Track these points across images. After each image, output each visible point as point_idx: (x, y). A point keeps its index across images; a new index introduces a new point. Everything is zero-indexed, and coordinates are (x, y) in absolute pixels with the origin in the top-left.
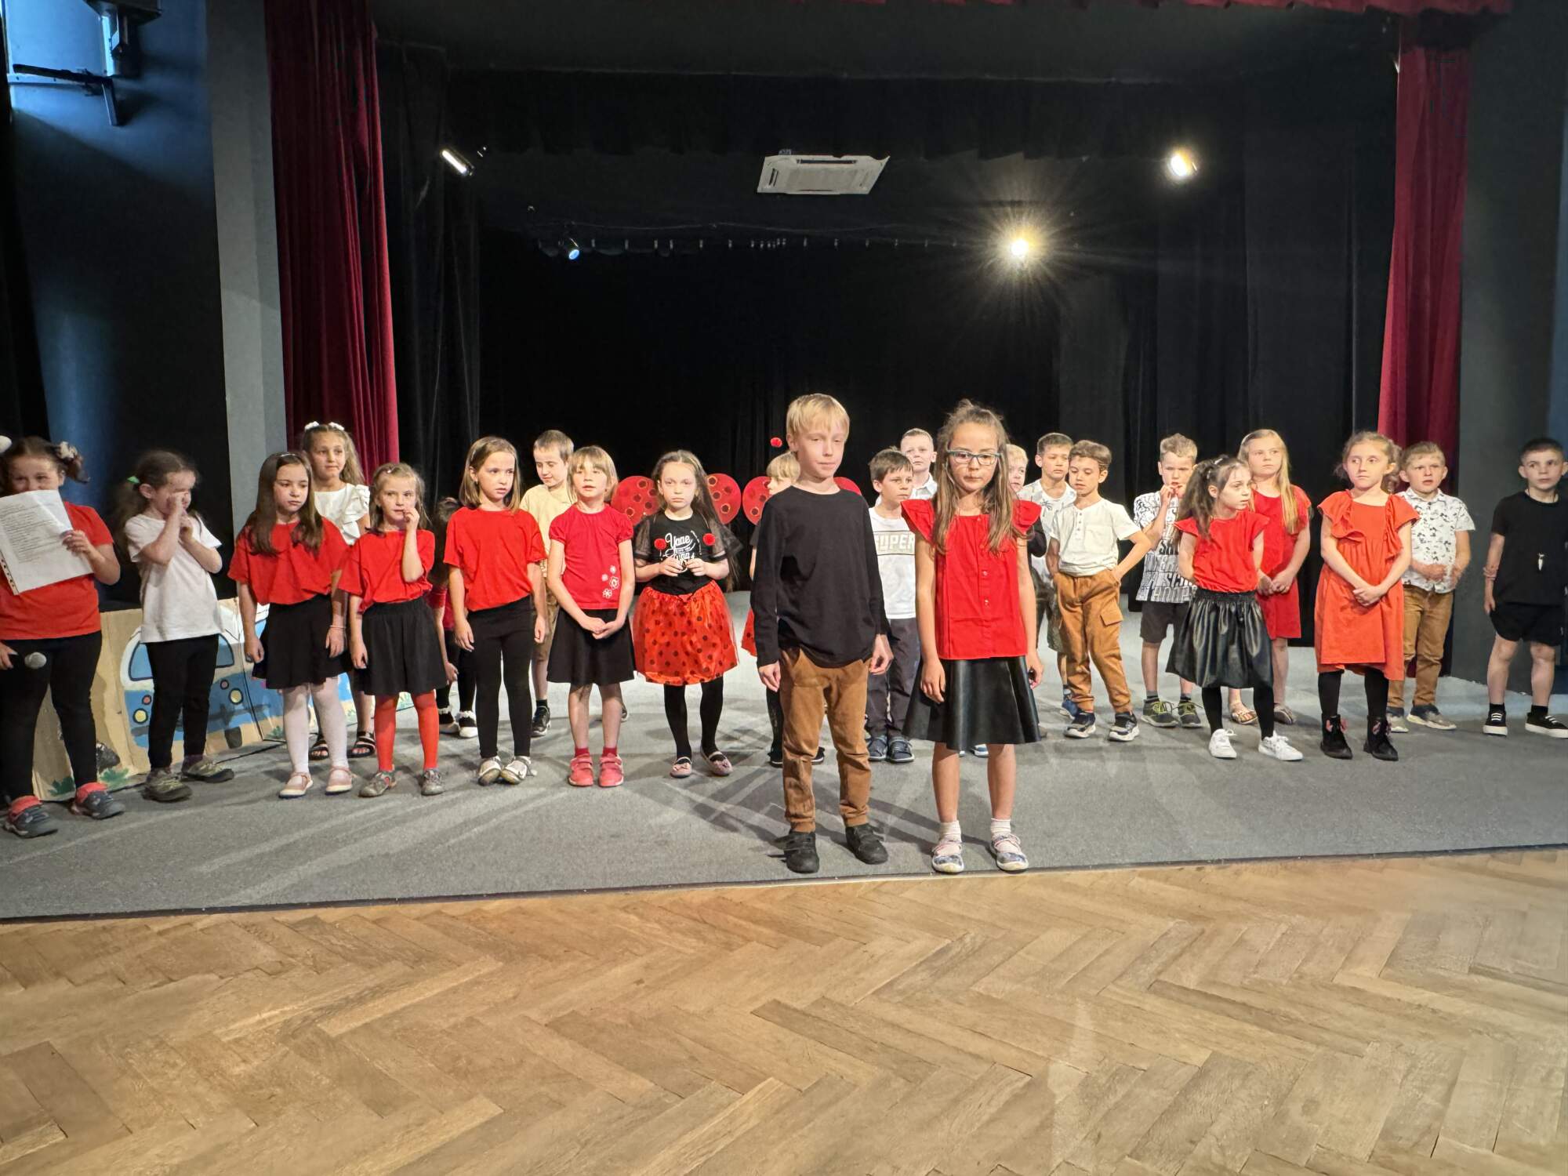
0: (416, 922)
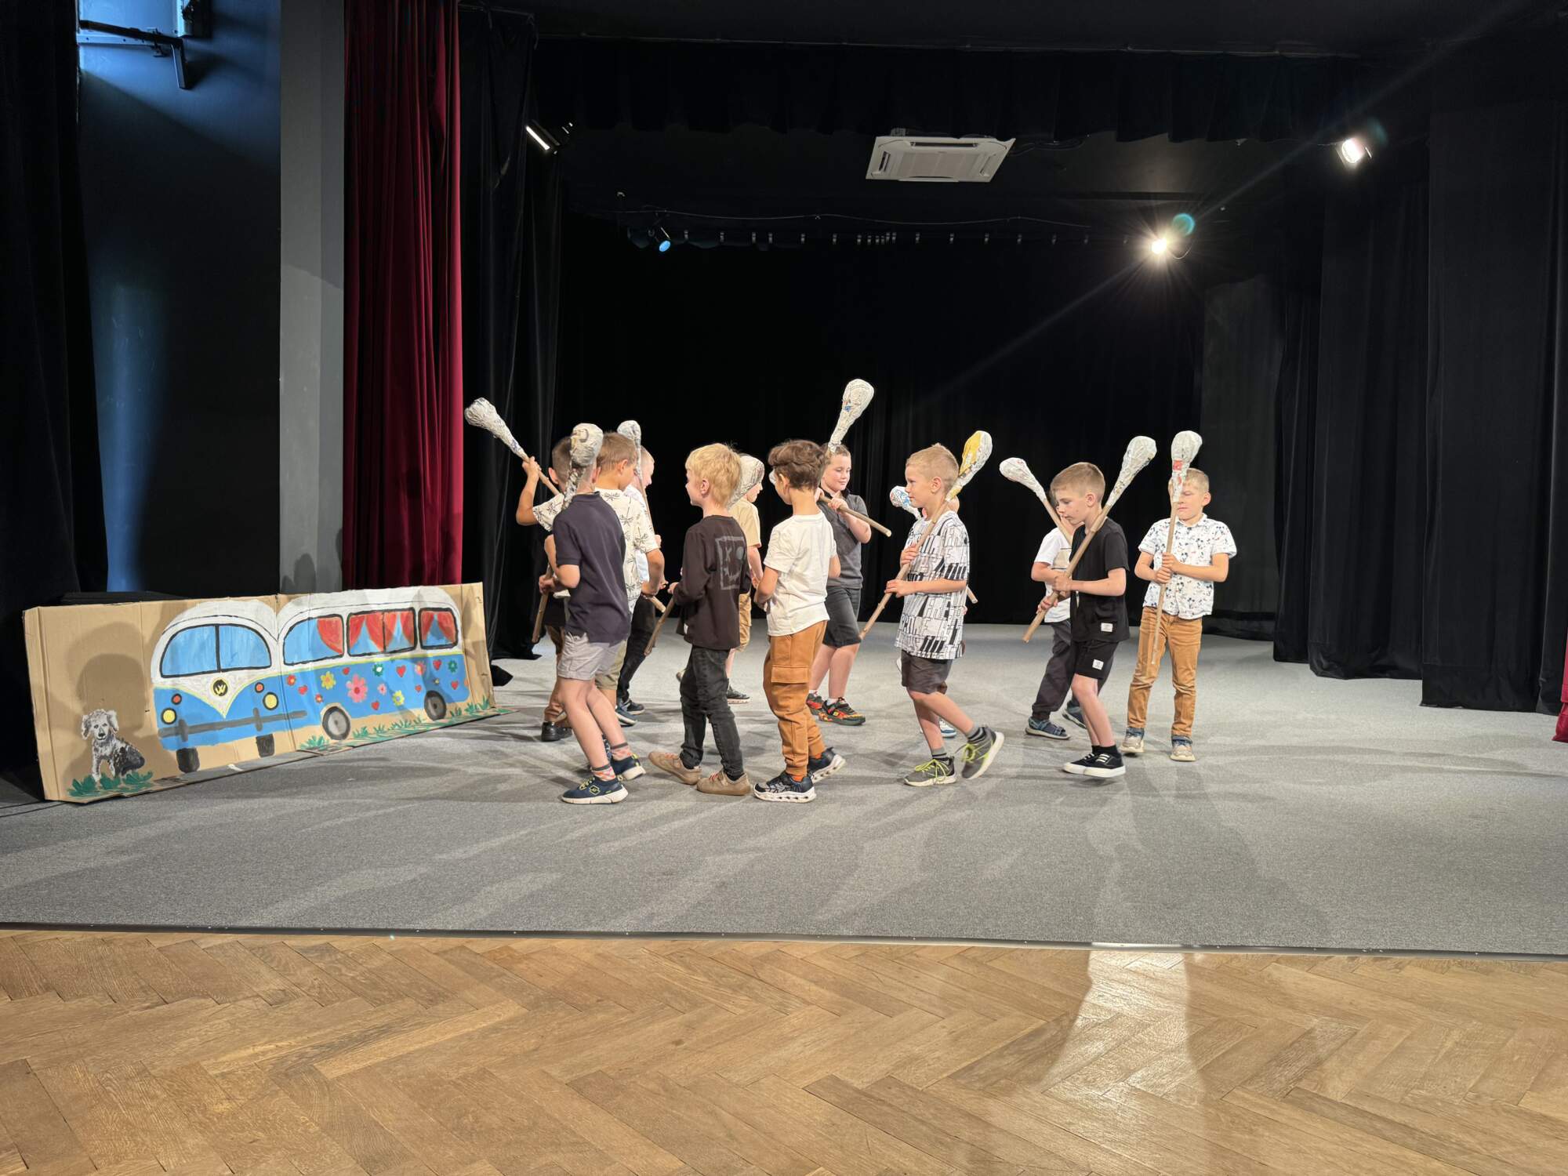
0: (435, 957)
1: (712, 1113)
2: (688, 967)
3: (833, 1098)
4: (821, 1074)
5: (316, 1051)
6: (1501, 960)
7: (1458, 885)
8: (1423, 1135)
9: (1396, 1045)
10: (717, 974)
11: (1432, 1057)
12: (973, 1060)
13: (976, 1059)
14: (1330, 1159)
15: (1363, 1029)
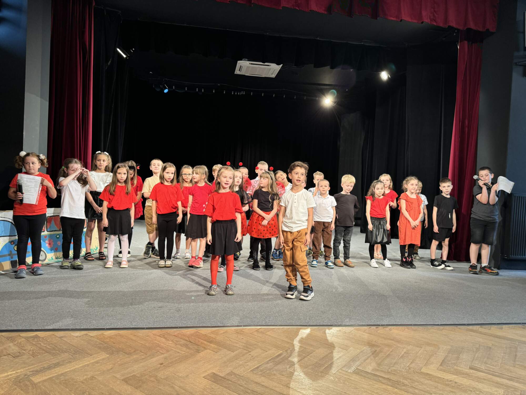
0: (76, 338)
1: (173, 387)
2: (166, 338)
3: (213, 380)
4: (209, 372)
5: (31, 373)
6: (420, 327)
7: (409, 304)
8: (393, 381)
9: (388, 354)
10: (176, 341)
11: (397, 357)
12: (259, 365)
13: (260, 364)
14: (366, 390)
15: (378, 349)
